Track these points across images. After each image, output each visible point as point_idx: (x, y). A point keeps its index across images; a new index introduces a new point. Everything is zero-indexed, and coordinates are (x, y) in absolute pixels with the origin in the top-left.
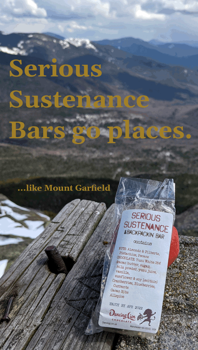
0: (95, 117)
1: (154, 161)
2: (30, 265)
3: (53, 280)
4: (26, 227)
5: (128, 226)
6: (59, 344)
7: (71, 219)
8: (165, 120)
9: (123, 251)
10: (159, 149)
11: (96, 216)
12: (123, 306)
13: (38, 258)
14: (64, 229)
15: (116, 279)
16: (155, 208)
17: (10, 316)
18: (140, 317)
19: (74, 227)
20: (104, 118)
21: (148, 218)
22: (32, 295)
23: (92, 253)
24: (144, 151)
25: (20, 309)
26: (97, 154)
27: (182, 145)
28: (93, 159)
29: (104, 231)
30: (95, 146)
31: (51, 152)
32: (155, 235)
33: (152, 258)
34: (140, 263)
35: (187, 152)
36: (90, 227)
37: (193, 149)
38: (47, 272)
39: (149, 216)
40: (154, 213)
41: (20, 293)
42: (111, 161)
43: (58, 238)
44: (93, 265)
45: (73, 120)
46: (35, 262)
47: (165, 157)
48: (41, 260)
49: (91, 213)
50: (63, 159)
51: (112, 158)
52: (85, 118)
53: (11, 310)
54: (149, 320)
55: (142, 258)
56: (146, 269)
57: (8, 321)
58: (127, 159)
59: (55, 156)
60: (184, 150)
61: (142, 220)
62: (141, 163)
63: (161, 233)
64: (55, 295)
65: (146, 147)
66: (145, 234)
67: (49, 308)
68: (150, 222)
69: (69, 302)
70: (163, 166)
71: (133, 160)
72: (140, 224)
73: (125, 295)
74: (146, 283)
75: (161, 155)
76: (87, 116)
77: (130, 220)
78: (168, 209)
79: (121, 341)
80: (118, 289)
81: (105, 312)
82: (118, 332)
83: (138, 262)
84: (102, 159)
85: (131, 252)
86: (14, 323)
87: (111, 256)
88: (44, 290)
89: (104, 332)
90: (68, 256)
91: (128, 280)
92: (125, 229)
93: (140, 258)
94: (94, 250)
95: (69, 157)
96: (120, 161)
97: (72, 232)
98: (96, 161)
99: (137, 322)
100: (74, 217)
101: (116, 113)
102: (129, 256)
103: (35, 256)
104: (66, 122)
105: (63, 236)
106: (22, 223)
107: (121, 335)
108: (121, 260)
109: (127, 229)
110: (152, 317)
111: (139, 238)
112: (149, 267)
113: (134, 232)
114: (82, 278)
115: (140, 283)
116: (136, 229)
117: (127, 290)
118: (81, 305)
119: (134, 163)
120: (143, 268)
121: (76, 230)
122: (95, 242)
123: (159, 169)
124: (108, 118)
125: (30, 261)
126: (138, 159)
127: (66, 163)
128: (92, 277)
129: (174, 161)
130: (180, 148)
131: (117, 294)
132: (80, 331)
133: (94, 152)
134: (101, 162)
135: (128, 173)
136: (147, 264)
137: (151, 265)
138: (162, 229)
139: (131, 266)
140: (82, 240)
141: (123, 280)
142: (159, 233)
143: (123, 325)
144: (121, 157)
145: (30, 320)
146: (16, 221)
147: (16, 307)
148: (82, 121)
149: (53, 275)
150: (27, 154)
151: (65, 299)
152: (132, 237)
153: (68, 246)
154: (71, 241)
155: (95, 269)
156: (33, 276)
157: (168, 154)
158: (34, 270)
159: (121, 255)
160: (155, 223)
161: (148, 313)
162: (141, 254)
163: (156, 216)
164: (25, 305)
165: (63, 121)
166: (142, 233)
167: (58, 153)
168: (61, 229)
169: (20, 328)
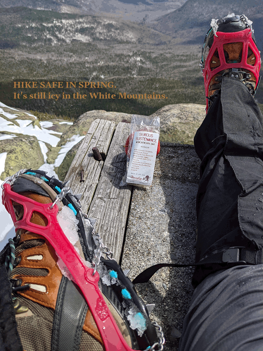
0: (71, 21)
1: (126, 65)
2: (84, 157)
3: (99, 164)
4: (18, 125)
5: (138, 139)
6: (109, 190)
7: (98, 132)
8: (136, 26)
9: (136, 151)
10: (131, 54)
11: (112, 130)
12: (137, 174)
13: (88, 153)
14: (96, 138)
15: (133, 163)
16: (150, 131)
17: (84, 179)
18: (144, 179)
19: (101, 137)
20: (80, 23)
21: (147, 136)
22: (91, 171)
23: (114, 151)
24: (117, 56)
25: (87, 176)
26: (74, 59)
27: (152, 51)
28: (71, 63)
29: (118, 139)
30: (72, 51)
31: (32, 56)
32: (150, 144)
33: (149, 154)
34: (144, 156)
35: (156, 57)
36: (109, 136)
37: (161, 55)
38: (95, 161)
39: (148, 134)
40: (150, 133)
41: (85, 170)
42: (87, 65)
43: (94, 143)
44: (116, 157)
45: (50, 25)
46: (87, 155)
47: (136, 61)
48: (89, 154)
49: (108, 128)
50: (44, 63)
51: (88, 62)
52: (61, 22)
53: (83, 177)
54: (147, 180)
55: (145, 154)
56: (146, 158)
57: (84, 181)
58: (101, 63)
59: (36, 60)
60: (154, 56)
61: (144, 137)
62: (114, 67)
63: (153, 143)
64: (101, 171)
65: (119, 52)
66: (146, 143)
67: (100, 176)
68: (148, 138)
69: (109, 174)
70: (134, 71)
71: (106, 64)
72: (144, 138)
73: (138, 170)
74: (146, 165)
75: (132, 60)
76: (64, 21)
77: (139, 137)
78: (157, 131)
79: (135, 189)
80: (134, 167)
81: (129, 176)
82: (134, 185)
83: (143, 156)
84: (79, 63)
85: (140, 151)
86: (87, 182)
87: (130, 153)
88: (96, 168)
89: (128, 185)
90: (102, 152)
91: (139, 163)
92: (136, 141)
93: (144, 154)
94: (115, 149)
95: (48, 60)
96: (95, 65)
97: (101, 139)
98: (73, 65)
99: (143, 181)
100: (99, 131)
101: (90, 18)
102: (139, 153)
103: (85, 152)
104: (44, 26)
105: (97, 142)
106: (14, 122)
107: (135, 186)
108: (135, 155)
109: (137, 141)
110: (149, 179)
111: (144, 145)
112: (148, 158)
113: (141, 142)
114: (112, 163)
115: (144, 165)
116: (142, 141)
117: (138, 168)
118: (115, 175)
119: (108, 67)
120: (145, 158)
121: (103, 139)
122: (114, 145)
123: (131, 73)
124: (83, 23)
125: (84, 155)
126: (111, 64)
127: (46, 66)
128: (117, 162)
129: (144, 66)
130: (150, 53)
131: (134, 169)
132: (117, 185)
133: (71, 57)
134: (77, 66)
135: (102, 77)
136: (147, 157)
137: (149, 157)
138: (154, 141)
139: (140, 158)
140: (107, 144)
141: (136, 163)
142: (152, 143)
143: (136, 182)
144: (96, 61)
145: (93, 181)
146: (8, 120)
147: (85, 175)
148: (59, 26)
149: (98, 162)
150: (10, 57)
151: (107, 172)
152: (140, 145)
153: (101, 147)
154: (102, 144)
155: (118, 159)
156: (88, 162)
157: (138, 59)
158: (88, 159)
159: (135, 153)
160: (150, 138)
161: (147, 177)
162: (145, 152)
163: (151, 135)
164: (89, 175)
165: (42, 25)
166: (144, 143)
167: (38, 57)
168: (94, 138)
169: (90, 184)
